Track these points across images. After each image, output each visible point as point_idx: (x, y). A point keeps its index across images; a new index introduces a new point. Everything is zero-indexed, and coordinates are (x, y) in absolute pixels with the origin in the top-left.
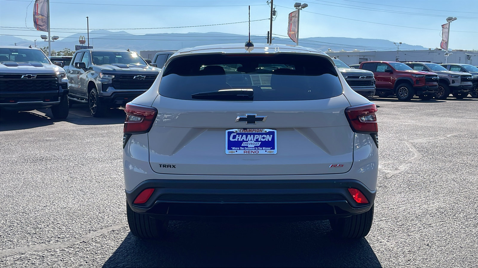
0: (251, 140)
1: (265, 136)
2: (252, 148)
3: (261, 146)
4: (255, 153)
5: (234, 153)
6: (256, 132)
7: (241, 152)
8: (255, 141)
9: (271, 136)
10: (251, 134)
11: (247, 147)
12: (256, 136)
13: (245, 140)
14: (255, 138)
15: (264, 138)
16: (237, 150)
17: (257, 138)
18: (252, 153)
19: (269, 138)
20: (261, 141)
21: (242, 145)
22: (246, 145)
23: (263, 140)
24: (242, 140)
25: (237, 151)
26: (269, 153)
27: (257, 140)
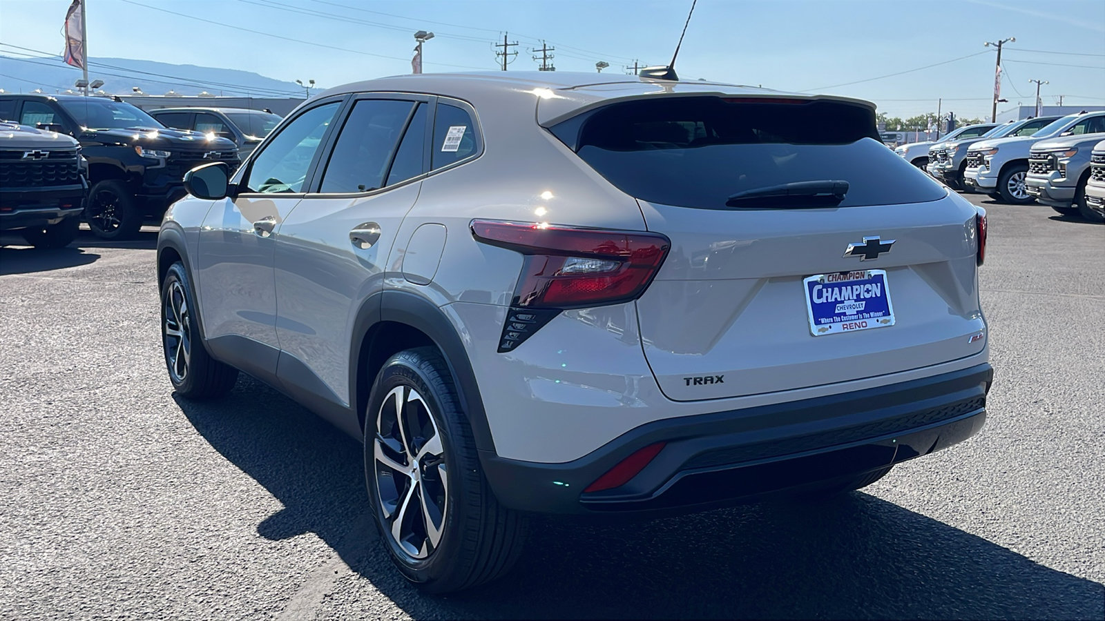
0: (849, 299)
1: (868, 286)
2: (853, 317)
3: (867, 310)
4: (862, 328)
5: (826, 333)
6: (855, 279)
7: (837, 327)
8: (856, 301)
9: (879, 284)
10: (846, 285)
11: (844, 314)
12: (855, 287)
13: (839, 299)
14: (855, 293)
15: (868, 291)
16: (831, 325)
17: (858, 293)
18: (858, 328)
19: (875, 290)
20: (865, 299)
21: (837, 312)
22: (842, 311)
23: (868, 296)
24: (833, 300)
25: (830, 327)
26: (883, 325)
27: (858, 299)
